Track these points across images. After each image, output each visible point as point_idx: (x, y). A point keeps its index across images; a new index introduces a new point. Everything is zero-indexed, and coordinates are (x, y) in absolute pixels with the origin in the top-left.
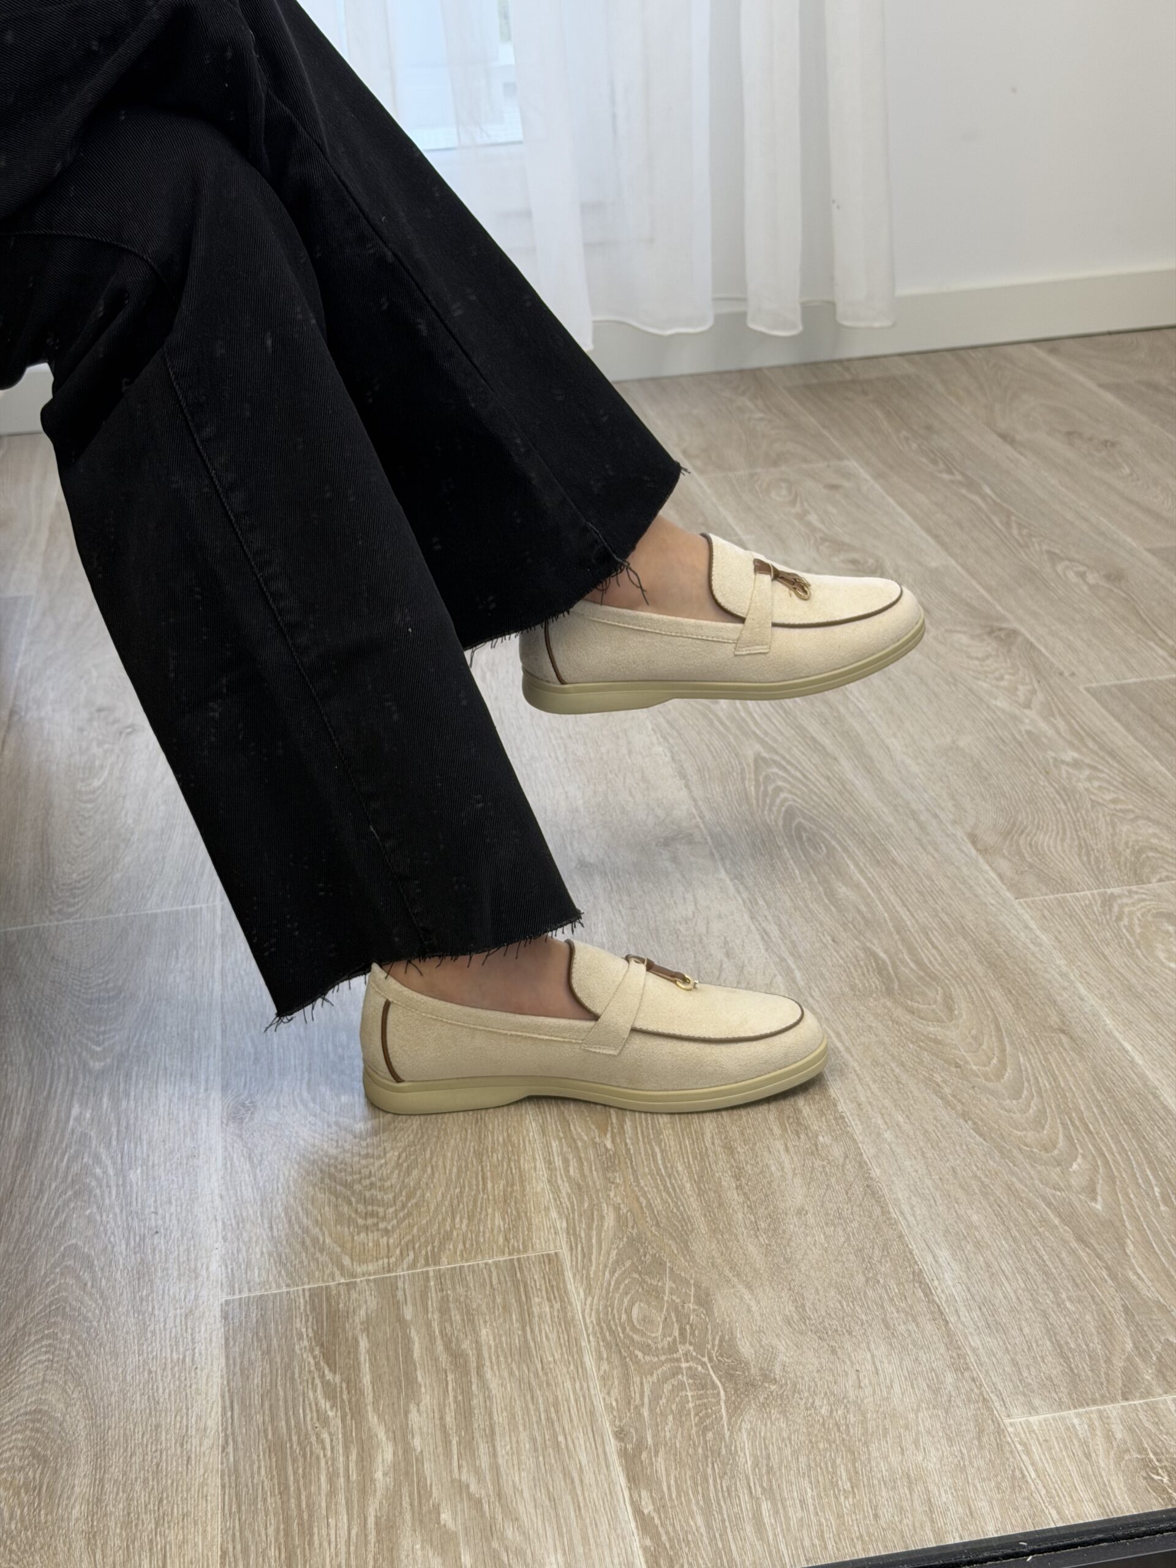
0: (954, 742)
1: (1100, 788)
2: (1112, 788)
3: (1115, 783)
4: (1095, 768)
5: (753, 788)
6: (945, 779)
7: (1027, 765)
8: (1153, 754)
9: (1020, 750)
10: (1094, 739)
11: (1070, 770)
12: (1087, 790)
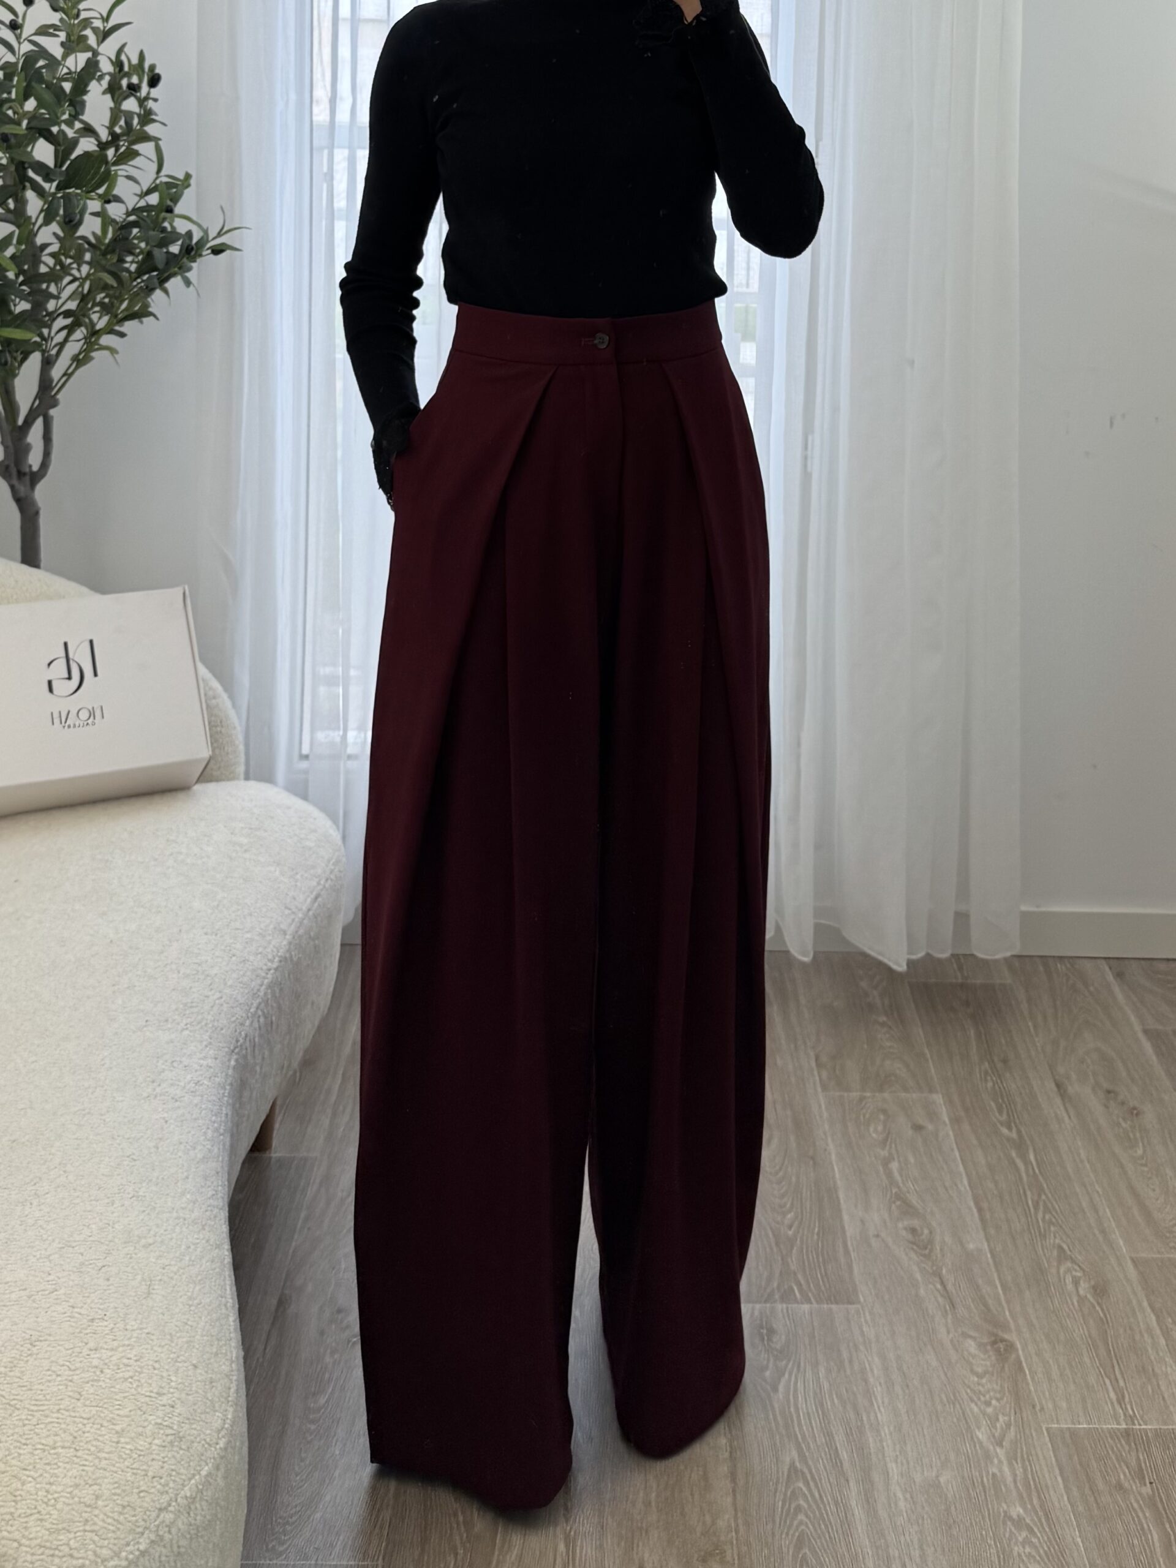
0: (937, 1477)
1: (1029, 1555)
2: (1038, 1558)
3: (1041, 1551)
4: (1031, 1531)
5: (780, 1503)
6: (920, 1521)
7: (983, 1518)
8: (1077, 1521)
9: (983, 1497)
10: (1039, 1497)
11: (1013, 1529)
12: (1019, 1555)
